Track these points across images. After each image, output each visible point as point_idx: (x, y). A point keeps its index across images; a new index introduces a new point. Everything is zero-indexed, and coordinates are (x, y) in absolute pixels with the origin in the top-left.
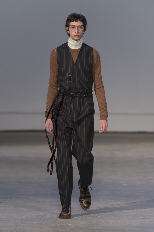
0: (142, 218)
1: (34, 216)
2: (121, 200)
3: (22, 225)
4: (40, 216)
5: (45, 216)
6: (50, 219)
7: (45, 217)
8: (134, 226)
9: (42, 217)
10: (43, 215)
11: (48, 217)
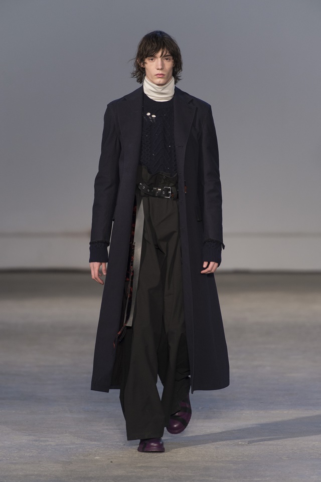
0: (243, 443)
1: (24, 441)
2: (200, 408)
3: (4, 459)
4: (36, 441)
5: (48, 441)
6: (56, 447)
7: (48, 443)
8: (227, 459)
9: (41, 443)
10: (42, 439)
11: (52, 443)
